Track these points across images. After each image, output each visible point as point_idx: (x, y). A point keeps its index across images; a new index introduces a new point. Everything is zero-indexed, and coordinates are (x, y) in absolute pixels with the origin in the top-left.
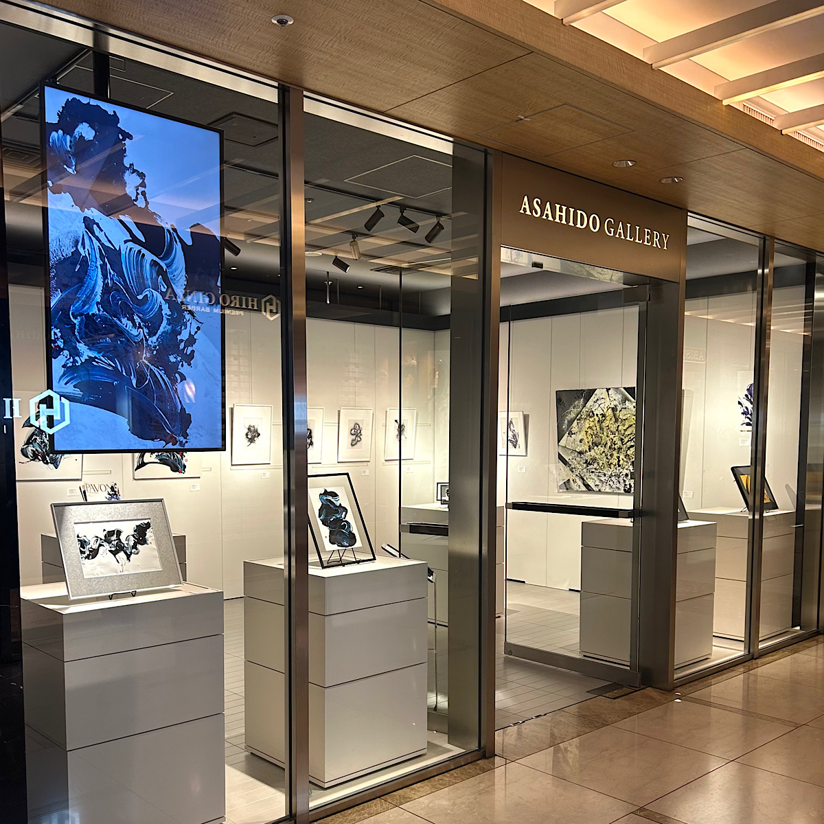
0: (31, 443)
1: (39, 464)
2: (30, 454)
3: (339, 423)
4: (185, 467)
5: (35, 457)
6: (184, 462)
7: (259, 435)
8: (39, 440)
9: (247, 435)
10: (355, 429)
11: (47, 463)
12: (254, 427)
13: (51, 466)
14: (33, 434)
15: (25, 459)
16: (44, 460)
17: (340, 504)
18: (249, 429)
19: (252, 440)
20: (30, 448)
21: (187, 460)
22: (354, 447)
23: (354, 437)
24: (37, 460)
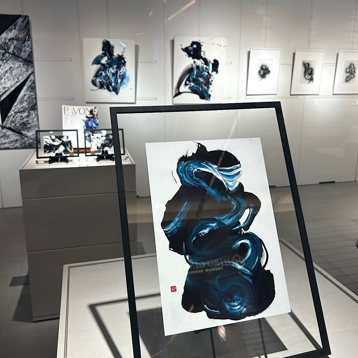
0: (99, 76)
1: (105, 92)
2: (98, 84)
3: (336, 64)
4: (210, 96)
5: (102, 86)
6: (210, 92)
7: (269, 72)
8: (104, 74)
9: (260, 72)
10: (350, 68)
11: (110, 91)
12: (266, 66)
13: (113, 93)
14: (99, 70)
15: (95, 88)
16: (108, 88)
17: (241, 186)
18: (262, 68)
19: (263, 76)
20: (98, 80)
21: (211, 91)
22: (347, 83)
23: (348, 75)
24: (103, 88)
